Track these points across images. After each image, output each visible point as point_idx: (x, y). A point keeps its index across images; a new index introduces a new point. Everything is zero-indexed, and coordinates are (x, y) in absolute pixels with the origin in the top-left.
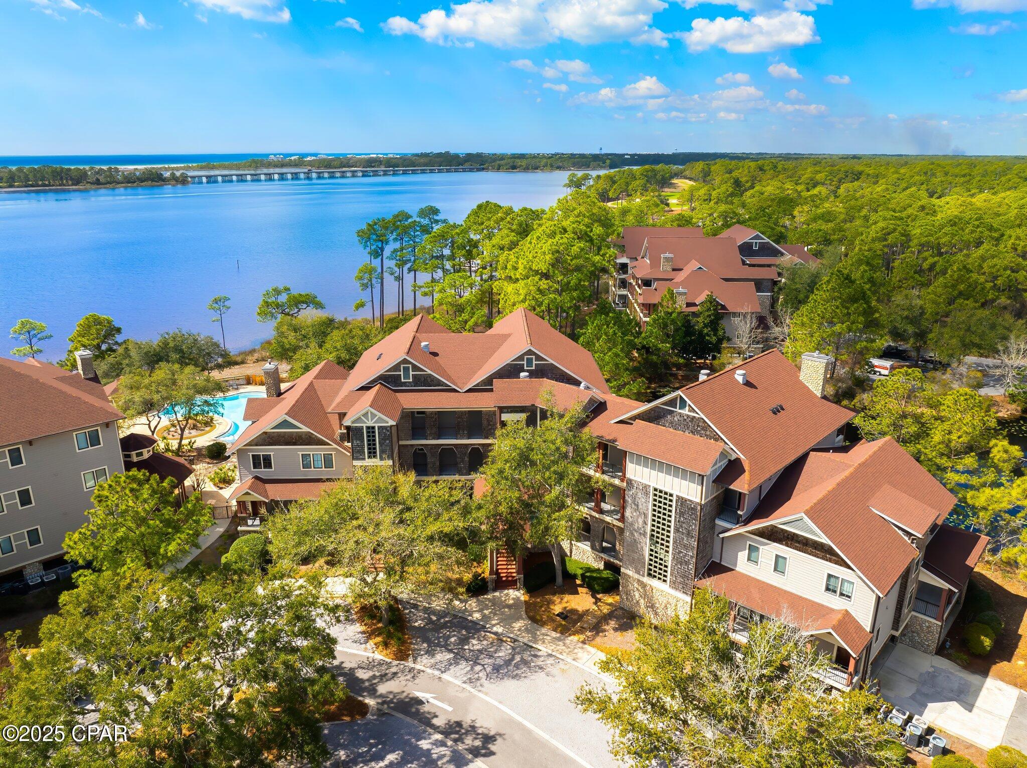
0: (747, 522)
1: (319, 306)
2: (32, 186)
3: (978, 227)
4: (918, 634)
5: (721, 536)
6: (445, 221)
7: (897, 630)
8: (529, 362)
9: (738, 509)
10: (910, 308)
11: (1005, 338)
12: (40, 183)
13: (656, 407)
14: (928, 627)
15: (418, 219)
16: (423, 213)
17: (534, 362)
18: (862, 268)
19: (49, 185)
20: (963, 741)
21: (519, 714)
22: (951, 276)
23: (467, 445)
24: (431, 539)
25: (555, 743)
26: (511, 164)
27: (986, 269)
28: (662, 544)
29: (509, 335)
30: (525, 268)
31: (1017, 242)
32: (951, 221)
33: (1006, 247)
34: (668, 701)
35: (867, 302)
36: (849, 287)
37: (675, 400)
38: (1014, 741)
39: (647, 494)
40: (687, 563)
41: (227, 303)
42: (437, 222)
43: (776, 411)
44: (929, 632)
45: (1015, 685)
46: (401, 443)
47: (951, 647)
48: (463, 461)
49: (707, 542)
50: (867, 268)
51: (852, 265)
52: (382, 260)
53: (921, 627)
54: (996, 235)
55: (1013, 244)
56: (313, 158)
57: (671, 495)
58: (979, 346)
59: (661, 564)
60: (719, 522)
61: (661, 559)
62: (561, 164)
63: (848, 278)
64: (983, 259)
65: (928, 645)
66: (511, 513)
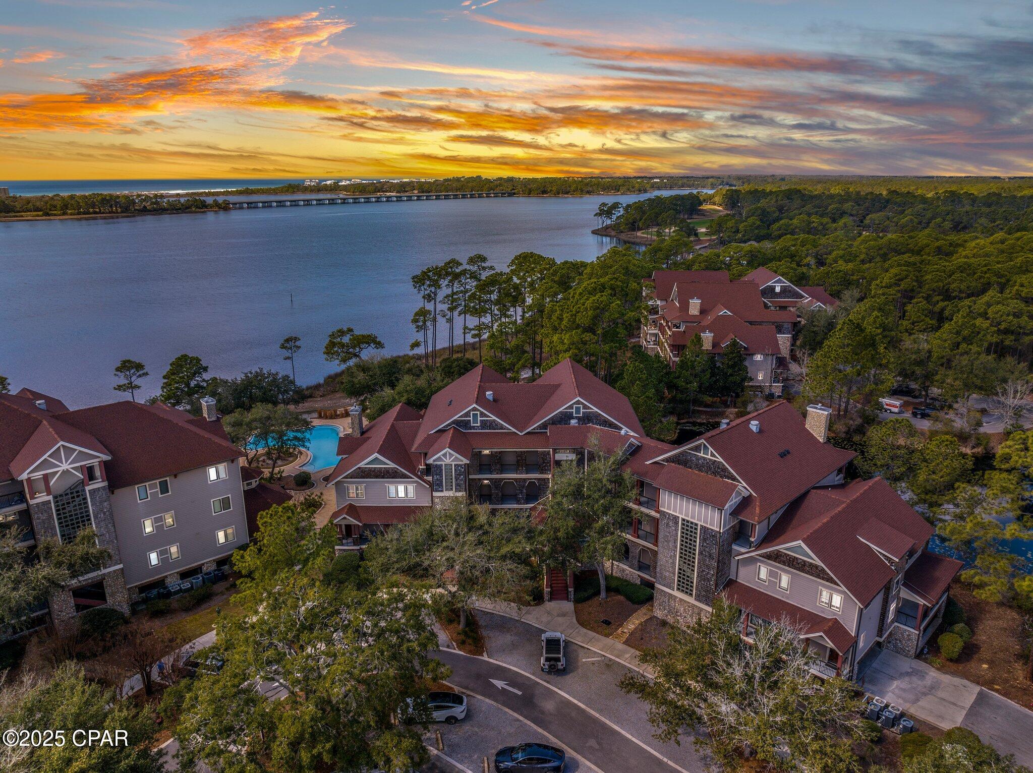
0: (758, 547)
1: (379, 345)
2: (84, 213)
3: (986, 273)
4: (900, 641)
5: (737, 558)
6: (492, 268)
7: (881, 637)
8: (578, 410)
9: (751, 536)
10: (918, 351)
11: (1005, 381)
12: (91, 210)
13: (685, 451)
14: (909, 635)
15: (468, 267)
16: (472, 261)
17: (582, 411)
18: (875, 313)
19: (100, 213)
20: (929, 724)
21: (574, 698)
22: (956, 323)
23: (525, 480)
24: (504, 558)
25: (603, 719)
26: (542, 189)
27: (990, 315)
28: (689, 565)
29: (559, 385)
30: (569, 320)
31: (1021, 289)
32: (961, 266)
33: (1011, 292)
34: (692, 684)
35: (875, 349)
36: (859, 335)
37: (700, 445)
38: (970, 725)
39: (677, 523)
40: (709, 580)
41: (298, 343)
42: (484, 268)
43: (783, 455)
44: (909, 640)
45: (978, 683)
46: (471, 477)
47: (928, 653)
48: (521, 493)
49: (725, 563)
50: (879, 315)
51: (865, 311)
52: (435, 303)
53: (903, 635)
54: (1003, 280)
55: (1017, 290)
56: (348, 182)
57: (696, 525)
58: (981, 388)
59: (688, 581)
60: (735, 547)
61: (688, 577)
62: (591, 189)
63: (858, 326)
64: (989, 305)
65: (909, 651)
66: (568, 538)
